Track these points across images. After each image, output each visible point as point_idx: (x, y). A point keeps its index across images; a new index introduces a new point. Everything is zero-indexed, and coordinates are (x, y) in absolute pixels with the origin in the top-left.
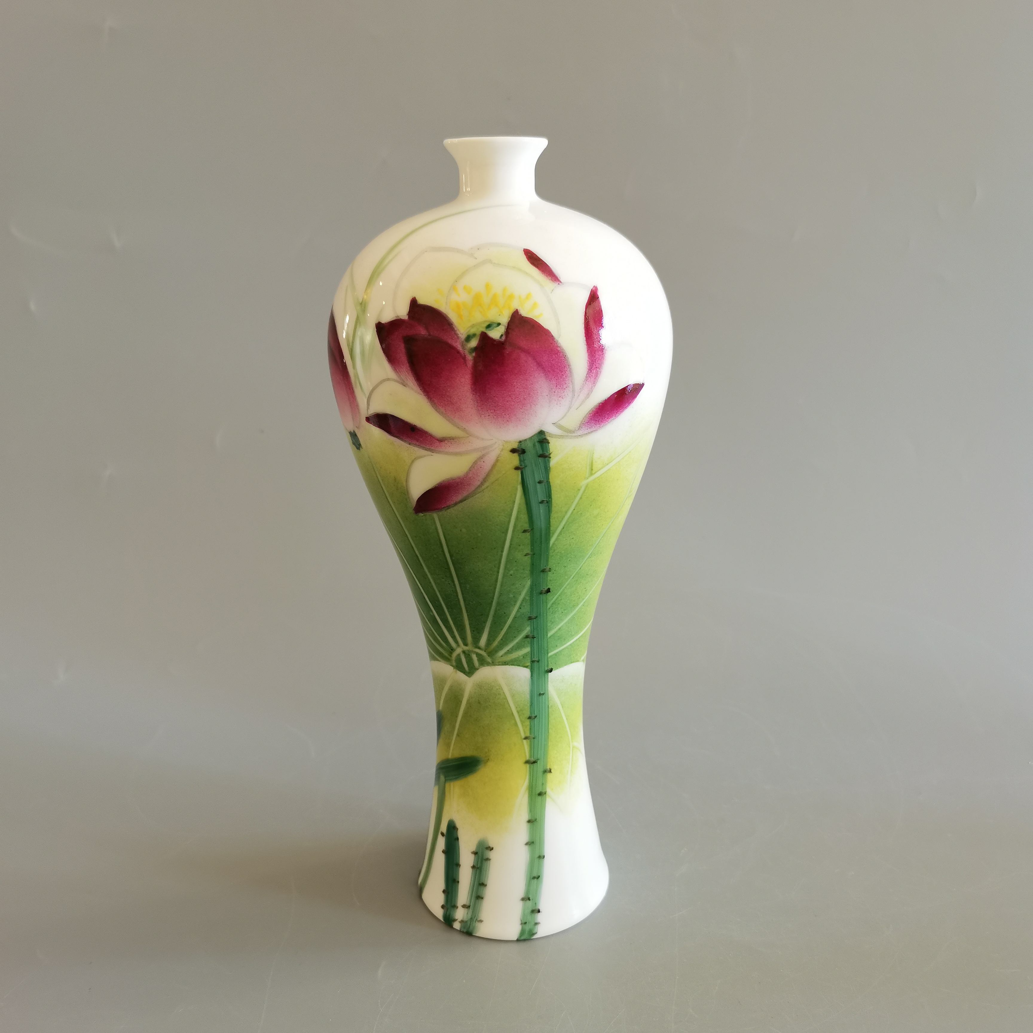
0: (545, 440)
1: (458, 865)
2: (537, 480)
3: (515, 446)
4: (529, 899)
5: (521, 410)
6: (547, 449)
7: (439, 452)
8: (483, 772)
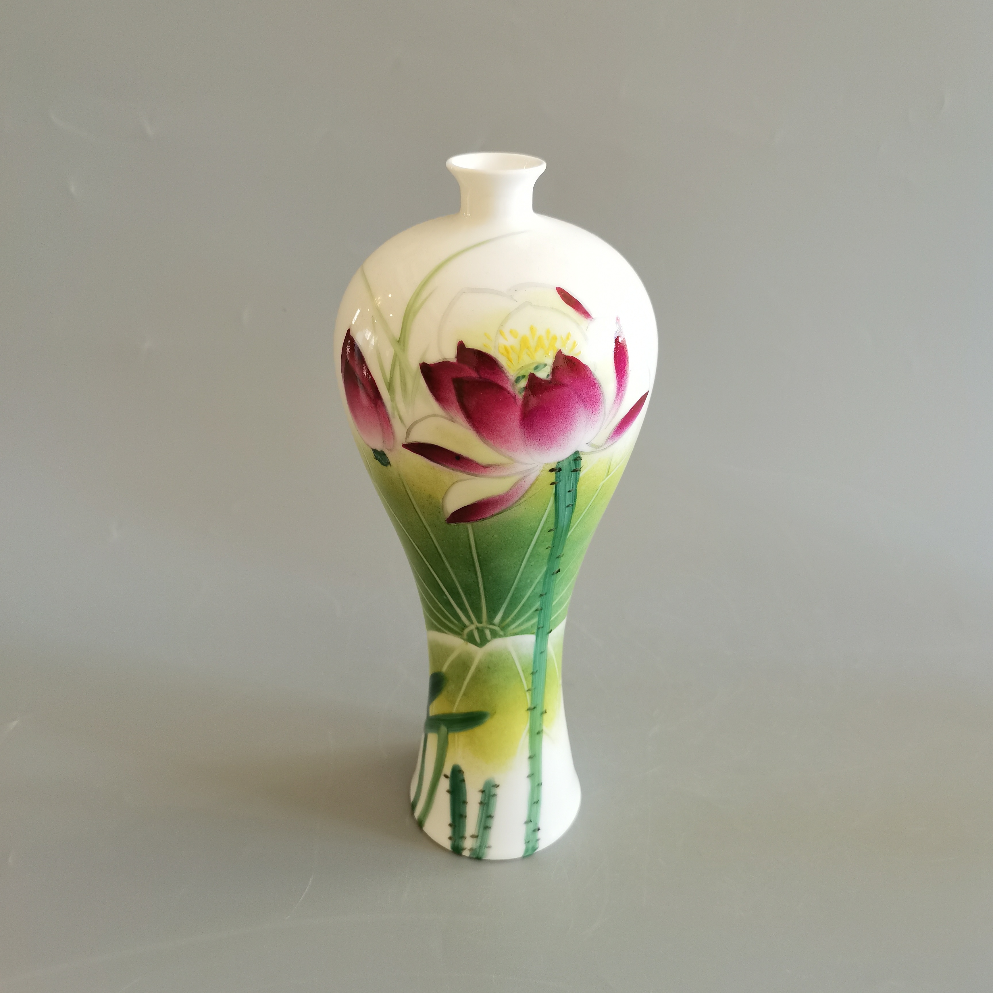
0: (578, 458)
1: (465, 803)
2: (568, 490)
3: (554, 466)
4: (531, 821)
5: (562, 437)
6: (579, 465)
7: (484, 476)
8: (489, 724)
